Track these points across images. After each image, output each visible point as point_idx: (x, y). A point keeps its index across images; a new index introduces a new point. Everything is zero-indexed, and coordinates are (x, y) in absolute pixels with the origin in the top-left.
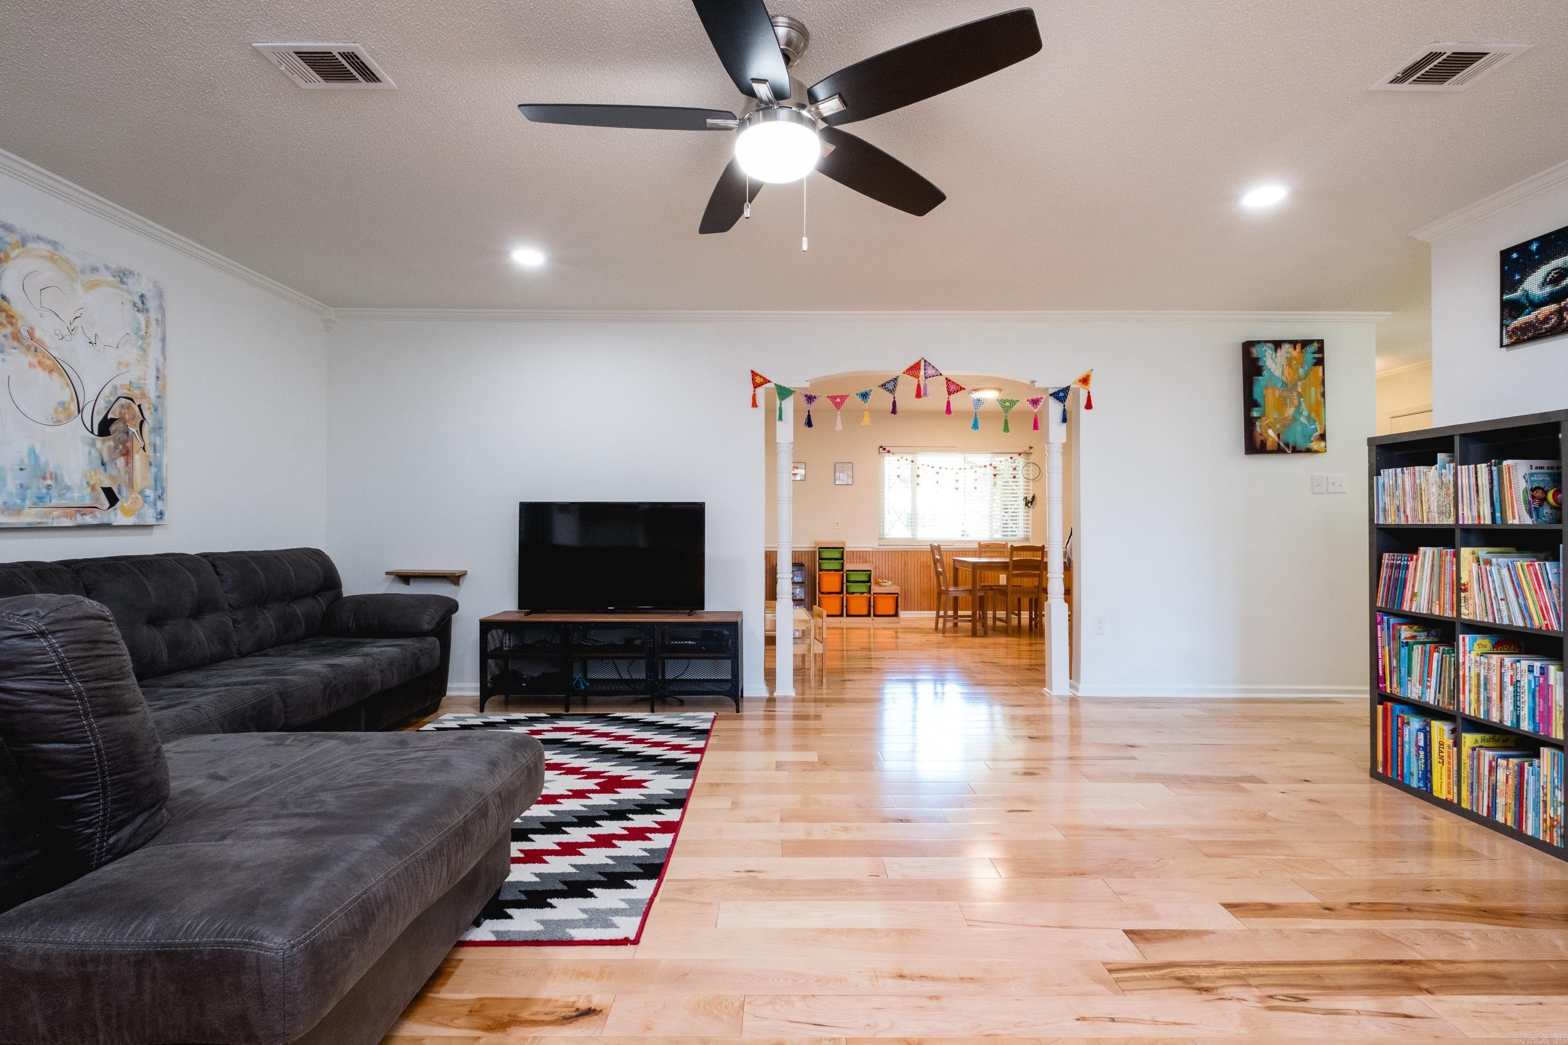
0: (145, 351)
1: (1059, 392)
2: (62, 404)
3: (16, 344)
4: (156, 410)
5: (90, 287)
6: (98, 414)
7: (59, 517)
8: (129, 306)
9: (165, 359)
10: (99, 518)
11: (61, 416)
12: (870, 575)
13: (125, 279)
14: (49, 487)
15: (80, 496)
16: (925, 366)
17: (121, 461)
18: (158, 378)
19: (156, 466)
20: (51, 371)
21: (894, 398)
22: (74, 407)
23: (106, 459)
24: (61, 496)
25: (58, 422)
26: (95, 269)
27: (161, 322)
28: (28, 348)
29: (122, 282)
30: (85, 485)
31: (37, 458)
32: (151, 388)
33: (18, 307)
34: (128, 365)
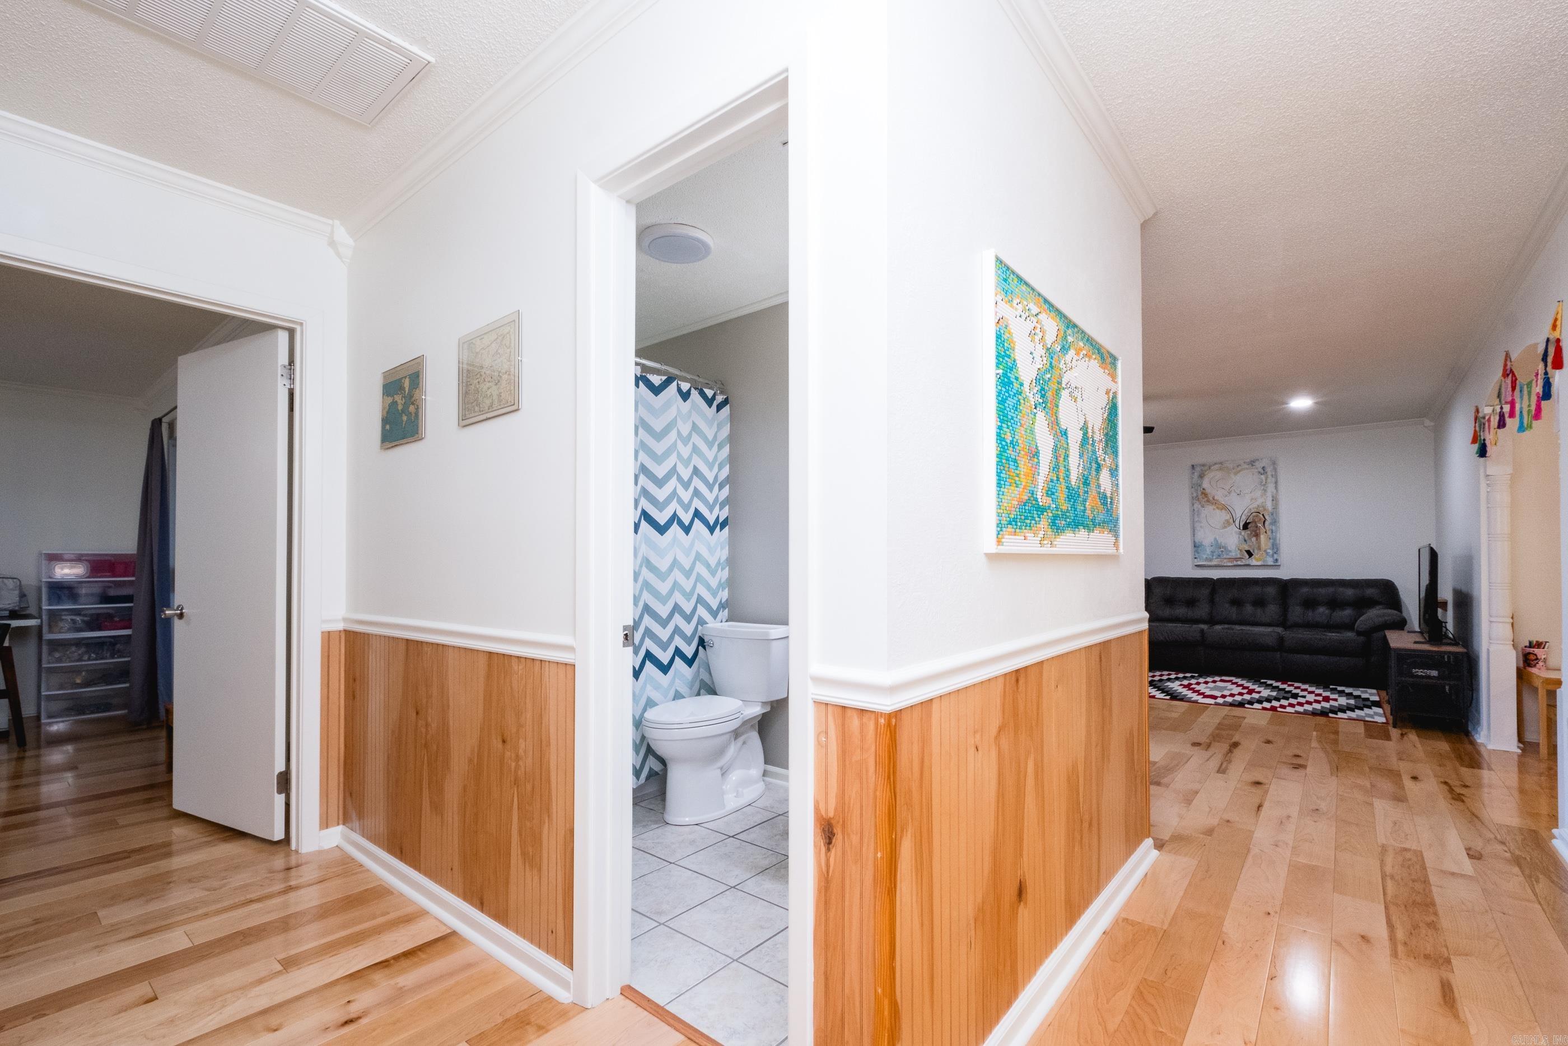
0: (1265, 491)
2: (1227, 521)
3: (1208, 503)
4: (1272, 515)
5: (1236, 474)
6: (1242, 521)
7: (1226, 562)
8: (1256, 474)
9: (1277, 491)
10: (1244, 562)
11: (1227, 524)
14: (1222, 551)
15: (1235, 554)
17: (1254, 539)
18: (1273, 501)
19: (1273, 539)
20: (1222, 509)
22: (1232, 521)
23: (1246, 538)
24: (1227, 554)
25: (1225, 527)
26: (1239, 465)
27: (1275, 476)
28: (1212, 504)
29: (1253, 465)
30: (1237, 550)
31: (1217, 541)
32: (1269, 505)
33: (1208, 491)
34: (1256, 499)
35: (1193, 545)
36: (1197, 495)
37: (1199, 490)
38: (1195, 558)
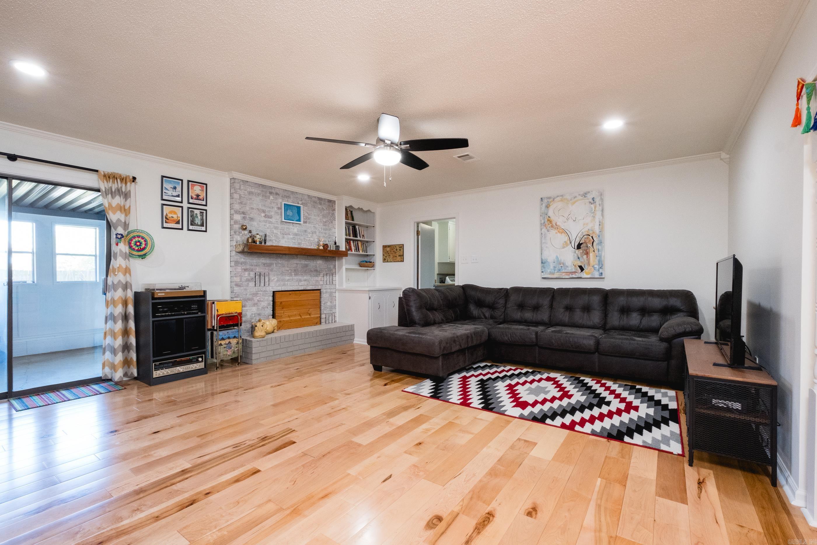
0: (594, 217)
2: (565, 242)
3: (552, 228)
4: (599, 237)
5: (573, 204)
6: (577, 242)
7: (565, 275)
8: (587, 204)
9: (603, 218)
10: (577, 275)
11: (565, 245)
13: (586, 196)
14: (562, 266)
15: (571, 268)
17: (585, 257)
18: (600, 225)
19: (599, 256)
20: (562, 233)
22: (569, 242)
23: (579, 256)
24: (565, 269)
25: (564, 247)
26: (575, 197)
27: (602, 205)
28: (555, 228)
29: (585, 197)
30: (572, 265)
31: (558, 259)
32: (597, 229)
33: (553, 218)
34: (587, 224)
35: (541, 262)
36: (544, 222)
37: (546, 217)
38: (542, 272)
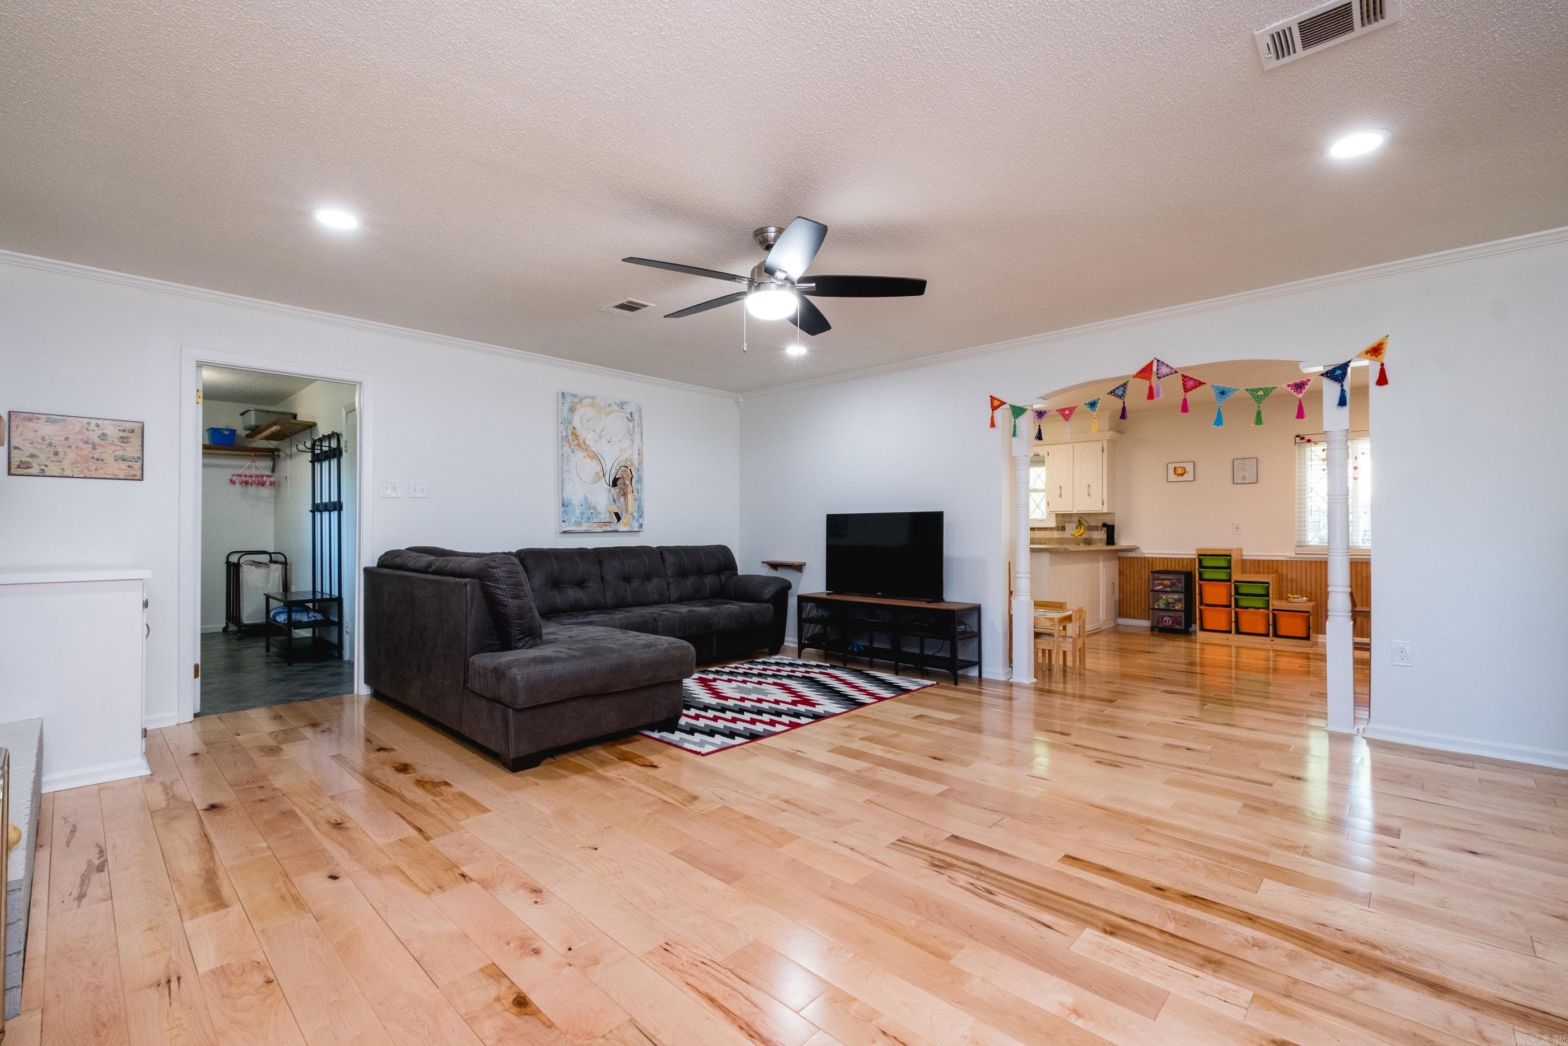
0: (633, 441)
1: (1334, 370)
2: (597, 473)
3: (578, 448)
4: (638, 471)
5: (607, 414)
6: (612, 476)
7: (595, 527)
8: (625, 420)
9: (642, 443)
10: (613, 527)
11: (597, 479)
12: (1268, 588)
14: (592, 513)
15: (605, 517)
16: (1158, 366)
17: (622, 499)
18: (639, 454)
19: (638, 500)
20: (593, 458)
21: (1124, 403)
22: (602, 475)
23: (616, 498)
24: (597, 517)
25: (595, 482)
26: (610, 405)
27: (640, 425)
28: (583, 449)
29: (622, 408)
30: (606, 511)
31: (587, 500)
32: (636, 460)
33: (580, 431)
34: (625, 450)
35: (561, 504)
36: (567, 435)
37: (569, 427)
38: (564, 521)
